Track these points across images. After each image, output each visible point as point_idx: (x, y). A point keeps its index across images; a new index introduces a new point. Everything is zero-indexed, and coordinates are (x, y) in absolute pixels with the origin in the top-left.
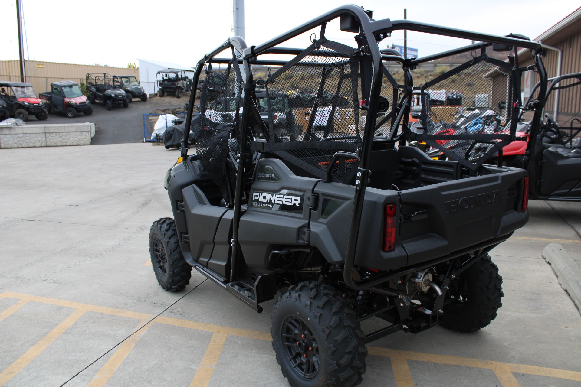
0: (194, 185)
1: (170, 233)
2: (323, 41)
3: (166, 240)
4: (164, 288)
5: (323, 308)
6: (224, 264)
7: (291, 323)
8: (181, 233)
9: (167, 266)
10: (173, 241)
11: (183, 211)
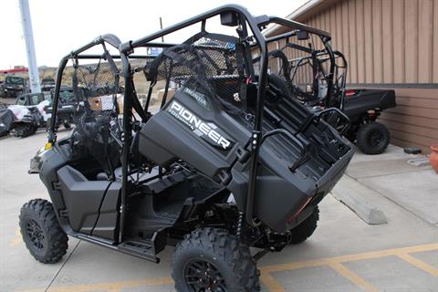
0: (68, 166)
1: (44, 212)
2: (203, 33)
3: (42, 218)
4: (42, 262)
5: (224, 247)
6: (113, 229)
7: (193, 265)
8: (59, 210)
9: (45, 242)
10: (49, 218)
11: (60, 190)
